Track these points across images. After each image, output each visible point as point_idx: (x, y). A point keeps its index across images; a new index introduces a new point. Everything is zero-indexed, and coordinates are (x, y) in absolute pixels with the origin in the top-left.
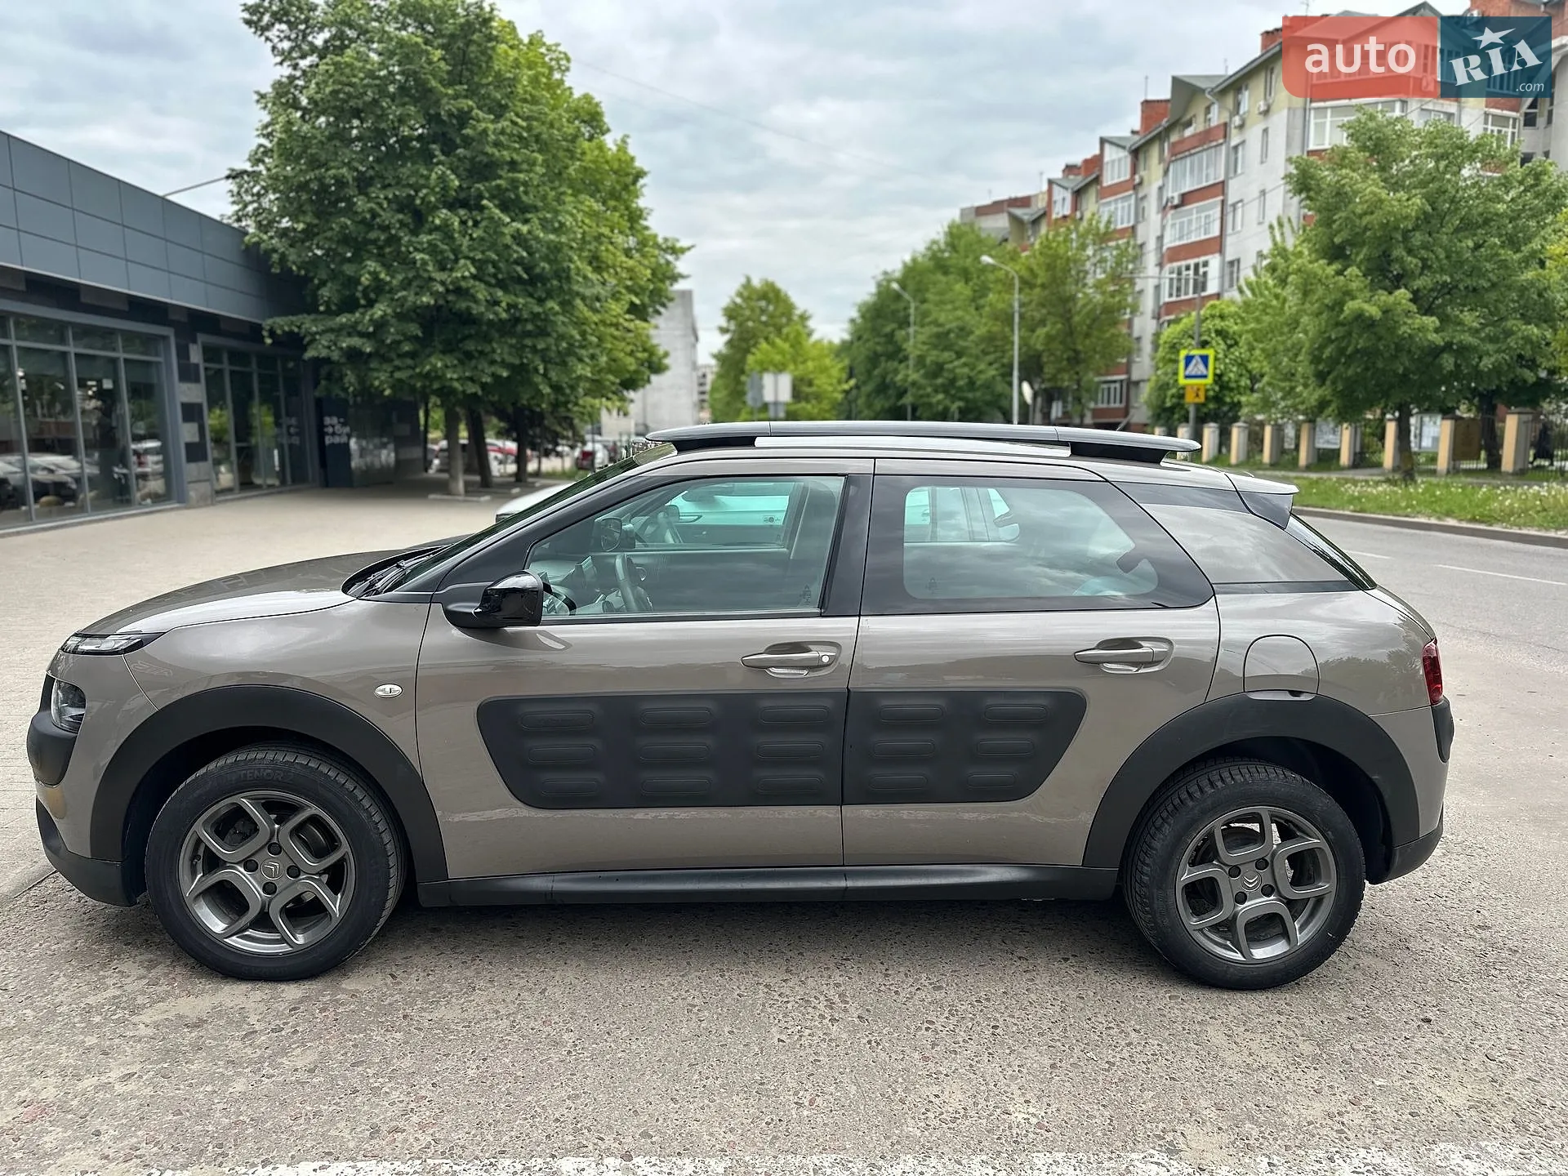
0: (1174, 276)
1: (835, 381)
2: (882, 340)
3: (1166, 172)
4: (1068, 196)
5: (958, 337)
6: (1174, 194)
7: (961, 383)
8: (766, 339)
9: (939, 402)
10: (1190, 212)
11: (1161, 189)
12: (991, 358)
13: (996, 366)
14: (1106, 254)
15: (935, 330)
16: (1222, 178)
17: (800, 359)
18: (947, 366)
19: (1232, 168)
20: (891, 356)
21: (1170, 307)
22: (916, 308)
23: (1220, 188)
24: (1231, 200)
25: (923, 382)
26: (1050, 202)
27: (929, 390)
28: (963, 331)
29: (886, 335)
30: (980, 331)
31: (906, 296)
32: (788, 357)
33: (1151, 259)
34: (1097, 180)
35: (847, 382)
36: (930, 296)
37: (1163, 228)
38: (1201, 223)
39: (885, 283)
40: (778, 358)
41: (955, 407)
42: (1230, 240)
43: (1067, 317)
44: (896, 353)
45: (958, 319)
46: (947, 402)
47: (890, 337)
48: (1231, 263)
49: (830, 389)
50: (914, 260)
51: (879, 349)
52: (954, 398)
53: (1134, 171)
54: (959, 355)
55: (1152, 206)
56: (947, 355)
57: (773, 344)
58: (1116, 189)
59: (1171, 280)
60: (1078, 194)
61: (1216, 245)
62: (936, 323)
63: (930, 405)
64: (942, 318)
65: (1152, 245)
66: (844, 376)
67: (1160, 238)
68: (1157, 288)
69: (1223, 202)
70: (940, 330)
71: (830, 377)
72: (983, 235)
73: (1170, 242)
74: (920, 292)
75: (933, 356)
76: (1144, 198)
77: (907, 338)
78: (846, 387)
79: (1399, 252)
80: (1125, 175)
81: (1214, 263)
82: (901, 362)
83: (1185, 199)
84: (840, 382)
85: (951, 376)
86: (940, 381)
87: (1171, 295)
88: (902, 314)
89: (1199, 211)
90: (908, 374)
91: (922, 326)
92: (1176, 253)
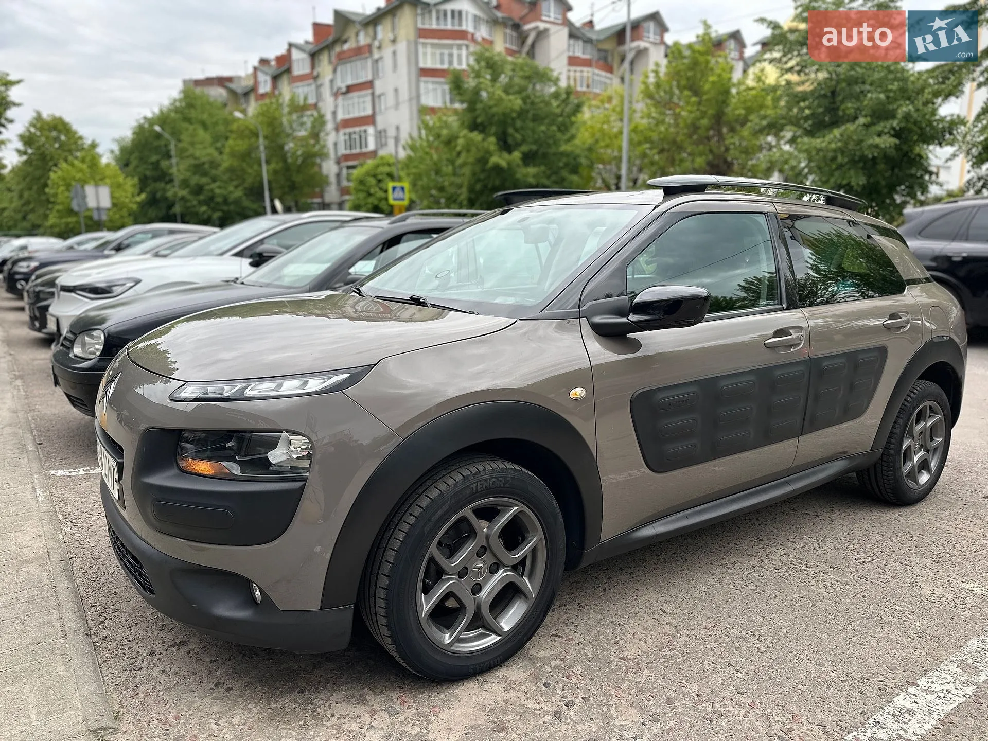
0: (347, 137)
1: (129, 195)
2: (150, 167)
3: (335, 71)
4: (268, 79)
5: (211, 167)
6: (342, 85)
7: (219, 200)
8: (66, 160)
9: (204, 212)
10: (352, 98)
11: (332, 81)
12: (235, 183)
13: (240, 188)
14: (305, 119)
15: (193, 162)
16: (370, 78)
17: (98, 177)
18: (207, 188)
19: (376, 72)
20: (157, 179)
21: (347, 157)
22: (176, 146)
23: (369, 85)
24: (378, 92)
25: (189, 197)
26: (256, 83)
27: (195, 203)
28: (214, 164)
29: (152, 163)
30: (225, 165)
31: (166, 135)
32: (88, 175)
33: (330, 126)
34: (288, 71)
35: (139, 194)
36: (183, 137)
37: (336, 106)
38: (360, 106)
39: (146, 126)
40: (79, 176)
41: (216, 215)
42: (379, 119)
43: (284, 159)
44: (164, 177)
45: (209, 155)
46: (210, 212)
47: (156, 165)
48: (380, 132)
49: (127, 200)
50: (161, 111)
51: (148, 173)
52: (214, 210)
53: (313, 67)
54: (214, 180)
55: (326, 92)
56: (204, 180)
57: (72, 165)
58: (302, 78)
59: (345, 141)
60: (275, 78)
61: (370, 120)
62: (192, 156)
63: (197, 214)
64: (197, 153)
65: (329, 117)
66: (137, 191)
67: (334, 113)
68: (335, 144)
69: (373, 94)
70: (196, 162)
71: (125, 191)
72: (212, 99)
73: (340, 116)
74: (176, 133)
75: (195, 180)
76: (321, 85)
77: (171, 166)
78: (138, 199)
79: (511, 130)
80: (307, 70)
81: (371, 130)
82: (167, 183)
83: (350, 89)
84: (133, 196)
85: (210, 194)
86: (202, 197)
87: (346, 149)
88: (163, 149)
89: (359, 97)
90: (174, 191)
91: (182, 158)
92: (347, 123)
